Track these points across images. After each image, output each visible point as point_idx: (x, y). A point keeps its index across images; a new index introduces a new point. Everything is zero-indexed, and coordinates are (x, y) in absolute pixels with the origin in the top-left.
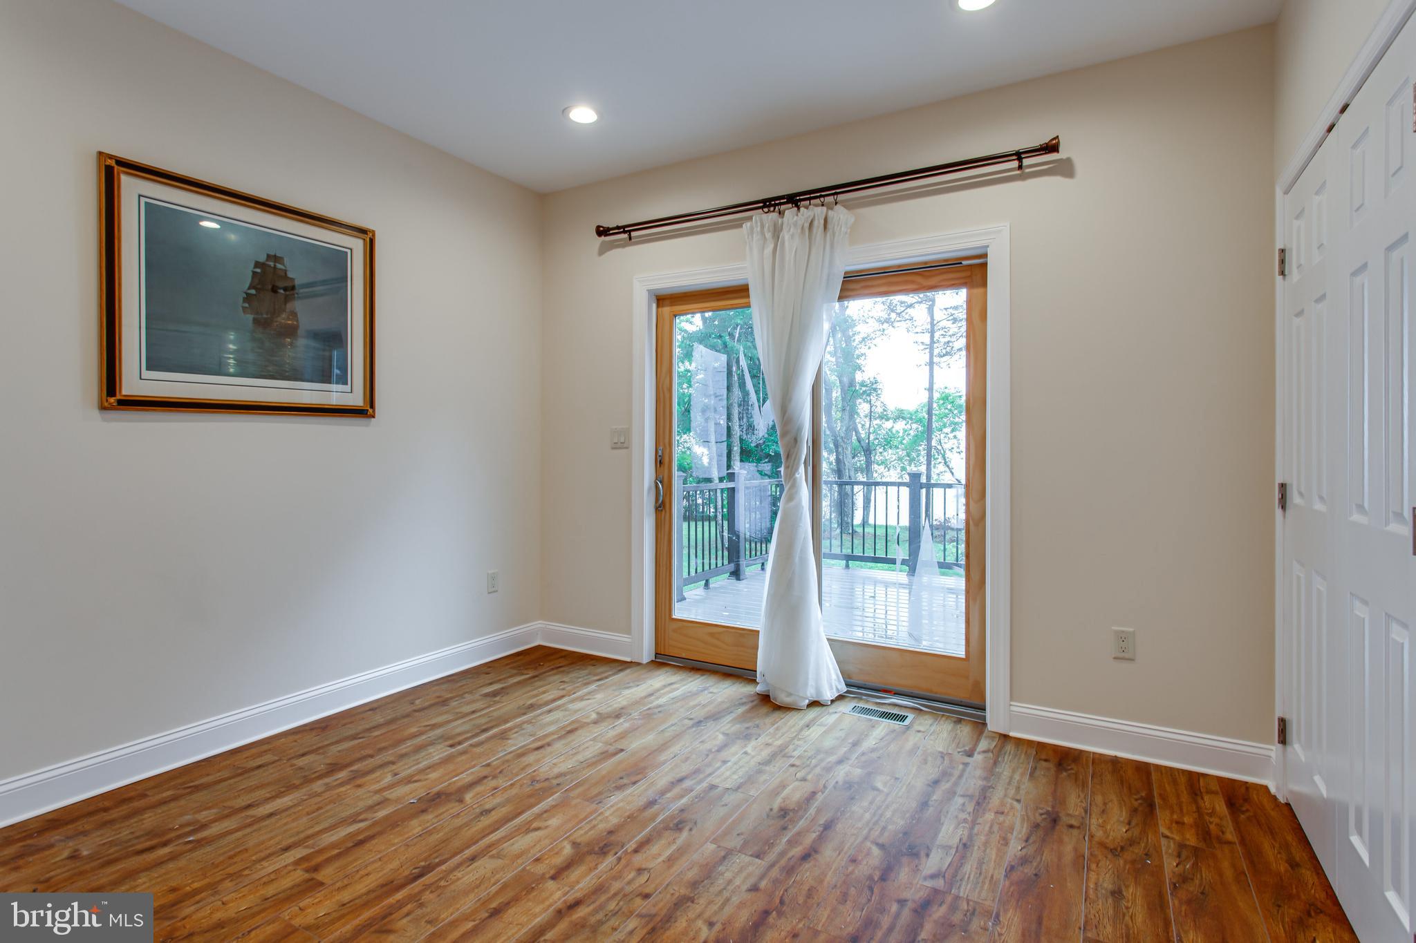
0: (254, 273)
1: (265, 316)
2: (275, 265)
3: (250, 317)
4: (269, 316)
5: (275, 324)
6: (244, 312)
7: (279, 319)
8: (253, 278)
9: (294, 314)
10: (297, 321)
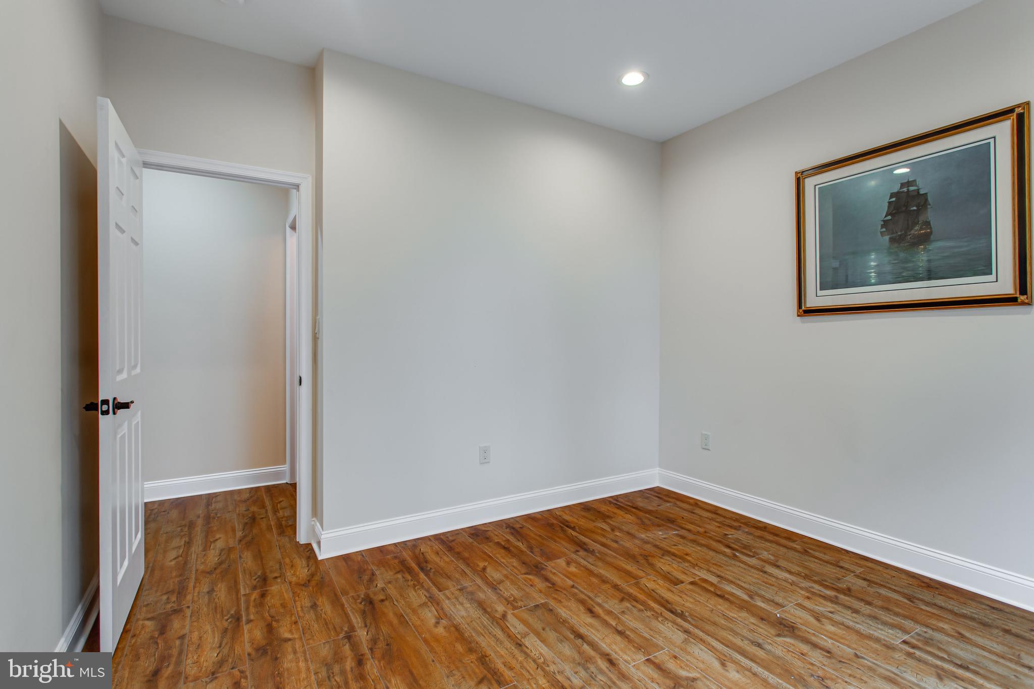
0: (890, 203)
1: (899, 233)
2: (908, 190)
3: (887, 238)
4: (903, 232)
5: (909, 237)
6: (882, 236)
7: (912, 232)
8: (889, 207)
9: (927, 224)
10: (931, 228)
